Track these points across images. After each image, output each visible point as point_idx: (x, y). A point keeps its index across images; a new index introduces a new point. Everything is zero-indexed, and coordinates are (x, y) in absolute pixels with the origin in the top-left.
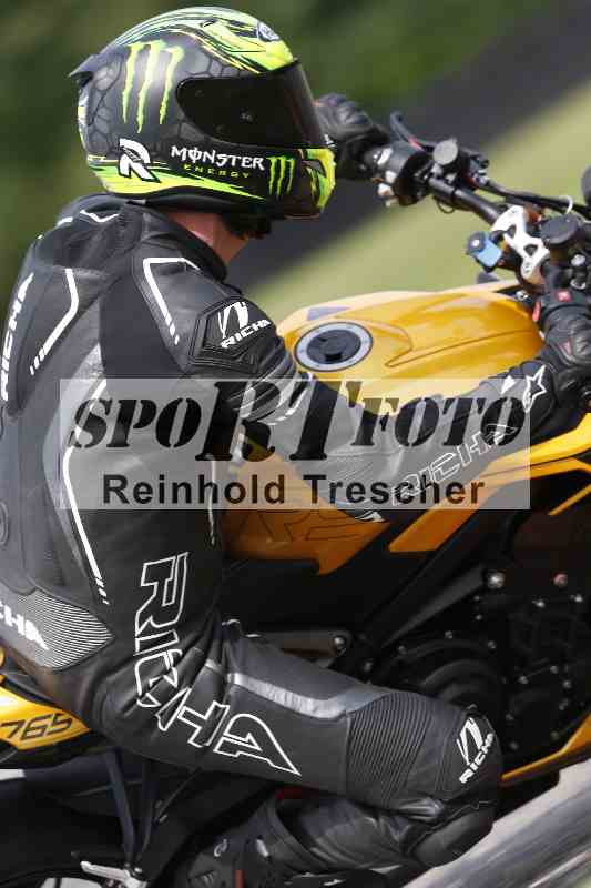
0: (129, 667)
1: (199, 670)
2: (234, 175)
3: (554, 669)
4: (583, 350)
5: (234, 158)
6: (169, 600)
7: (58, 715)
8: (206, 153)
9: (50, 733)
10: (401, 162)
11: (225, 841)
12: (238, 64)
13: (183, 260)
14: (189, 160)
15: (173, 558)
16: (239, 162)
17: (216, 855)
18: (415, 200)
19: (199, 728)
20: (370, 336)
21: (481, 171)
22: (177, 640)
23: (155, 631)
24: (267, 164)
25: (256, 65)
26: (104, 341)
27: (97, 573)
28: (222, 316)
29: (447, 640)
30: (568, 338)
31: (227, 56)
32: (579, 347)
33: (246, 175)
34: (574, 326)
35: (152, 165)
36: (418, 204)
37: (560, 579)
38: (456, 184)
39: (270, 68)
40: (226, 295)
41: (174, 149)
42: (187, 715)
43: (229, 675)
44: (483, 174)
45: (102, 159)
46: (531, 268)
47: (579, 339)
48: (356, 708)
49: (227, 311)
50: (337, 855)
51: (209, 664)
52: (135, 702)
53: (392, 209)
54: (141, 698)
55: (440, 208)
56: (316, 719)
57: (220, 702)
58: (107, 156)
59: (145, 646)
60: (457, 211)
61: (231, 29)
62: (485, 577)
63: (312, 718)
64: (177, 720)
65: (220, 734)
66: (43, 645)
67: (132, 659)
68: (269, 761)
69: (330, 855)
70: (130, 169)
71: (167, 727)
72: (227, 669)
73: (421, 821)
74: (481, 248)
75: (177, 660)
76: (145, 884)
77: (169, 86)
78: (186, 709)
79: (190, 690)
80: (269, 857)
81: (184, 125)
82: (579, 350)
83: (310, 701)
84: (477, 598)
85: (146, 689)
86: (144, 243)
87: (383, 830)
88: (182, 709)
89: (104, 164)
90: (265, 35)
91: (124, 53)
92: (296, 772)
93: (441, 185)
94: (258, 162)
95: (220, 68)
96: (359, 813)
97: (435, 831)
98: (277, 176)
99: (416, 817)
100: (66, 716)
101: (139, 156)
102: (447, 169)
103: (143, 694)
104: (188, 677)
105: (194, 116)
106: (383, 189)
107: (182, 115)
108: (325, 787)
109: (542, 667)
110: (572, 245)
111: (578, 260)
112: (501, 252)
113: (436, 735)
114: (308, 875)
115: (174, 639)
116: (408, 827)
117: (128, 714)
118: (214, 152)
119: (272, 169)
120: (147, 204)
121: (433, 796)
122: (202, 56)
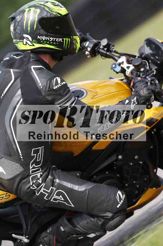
0: (28, 177)
1: (47, 179)
2: (55, 43)
3: (134, 182)
4: (146, 92)
5: (54, 39)
6: (39, 159)
7: (7, 194)
8: (47, 38)
9: (4, 199)
10: (92, 46)
11: (51, 228)
12: (54, 13)
13: (41, 66)
14: (42, 40)
15: (40, 148)
16: (56, 40)
17: (48, 232)
18: (95, 56)
19: (47, 194)
20: (87, 91)
21: (113, 48)
22: (41, 171)
23: (35, 168)
24: (63, 40)
25: (59, 14)
26: (22, 88)
27: (20, 152)
28: (54, 81)
29: (107, 174)
30: (142, 89)
31: (52, 11)
32: (145, 91)
33: (57, 43)
34: (143, 86)
35: (32, 41)
36: (97, 56)
37: (136, 157)
38: (107, 51)
39: (63, 15)
40: (54, 75)
41: (38, 36)
42: (44, 191)
43: (55, 180)
45: (18, 40)
46: (129, 73)
47: (145, 89)
48: (90, 188)
49: (55, 79)
50: (83, 229)
51: (50, 177)
52: (30, 187)
53: (89, 58)
54: (31, 186)
56: (79, 191)
58: (20, 39)
59: (33, 172)
60: (106, 59)
61: (52, 4)
62: (117, 156)
63: (77, 191)
64: (41, 192)
65: (53, 196)
66: (5, 173)
67: (29, 175)
68: (66, 203)
69: (81, 230)
70: (26, 43)
71: (39, 194)
72: (54, 178)
73: (106, 219)
74: (115, 67)
75: (41, 176)
76: (29, 240)
77: (36, 20)
79: (45, 184)
80: (64, 231)
81: (41, 30)
84: (115, 162)
85: (33, 184)
86: (31, 62)
87: (96, 222)
88: (43, 189)
89: (19, 42)
90: (61, 6)
91: (24, 11)
92: (73, 206)
93: (103, 51)
95: (50, 15)
96: (89, 217)
97: (110, 221)
98: (66, 43)
99: (105, 217)
100: (9, 194)
101: (29, 39)
102: (104, 47)
103: (32, 185)
104: (44, 180)
105: (43, 28)
106: (87, 53)
107: (40, 27)
108: (80, 210)
109: (132, 181)
110: (141, 65)
111: (142, 70)
112: (120, 68)
113: (110, 195)
114: (74, 235)
115: (40, 170)
116: (103, 220)
117: (28, 191)
118: (49, 37)
119: (64, 41)
120: (31, 52)
121: (110, 212)
122: (45, 11)
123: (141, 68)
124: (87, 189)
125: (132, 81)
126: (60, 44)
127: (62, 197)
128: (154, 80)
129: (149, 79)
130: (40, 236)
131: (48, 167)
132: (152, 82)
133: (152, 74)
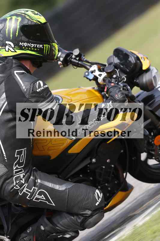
0: (12, 178)
1: (29, 179)
2: (36, 49)
3: (106, 184)
4: (121, 96)
5: (35, 45)
6: (22, 160)
8: (28, 44)
10: (64, 56)
11: (31, 228)
12: (35, 21)
13: (24, 71)
14: (24, 46)
15: (23, 149)
16: (36, 46)
17: (28, 232)
18: (67, 65)
19: (30, 194)
21: (84, 57)
23: (19, 169)
24: (43, 46)
25: (39, 22)
26: (6, 92)
27: (4, 153)
28: (37, 84)
29: (81, 177)
30: (116, 94)
31: (32, 19)
33: (38, 50)
35: (14, 47)
36: (69, 66)
37: (108, 161)
38: (79, 60)
39: (42, 23)
40: (37, 79)
41: (20, 43)
43: (37, 180)
44: (84, 58)
49: (38, 82)
51: (32, 177)
53: (62, 67)
54: (15, 186)
55: (73, 67)
56: (59, 190)
57: (35, 187)
60: (78, 68)
61: (32, 13)
62: (91, 160)
63: (58, 190)
64: (24, 192)
65: (35, 195)
67: (12, 176)
68: (47, 202)
70: (9, 49)
71: (21, 194)
72: (36, 179)
74: (88, 75)
75: (24, 176)
76: (10, 240)
78: (26, 189)
79: (27, 184)
80: (44, 230)
81: (23, 37)
82: (119, 96)
83: (58, 186)
84: (88, 166)
85: (17, 184)
86: (14, 67)
87: (76, 220)
88: (25, 189)
92: (54, 205)
93: (75, 61)
94: (41, 46)
95: (31, 22)
96: (69, 216)
97: (90, 218)
98: (46, 50)
99: (84, 215)
101: (11, 46)
102: (76, 56)
103: (16, 185)
106: (59, 63)
107: (22, 34)
109: (104, 184)
110: (113, 72)
111: (114, 76)
112: (93, 76)
113: (89, 193)
114: (54, 234)
115: (22, 171)
116: (83, 218)
117: (12, 191)
118: (30, 44)
119: (45, 48)
120: (13, 58)
121: (89, 209)
122: (26, 19)
123: (113, 75)
124: (67, 188)
125: (106, 87)
126: (41, 51)
127: (44, 196)
128: (126, 85)
129: (122, 85)
130: (20, 237)
131: (30, 168)
132: (124, 87)
133: (123, 81)
